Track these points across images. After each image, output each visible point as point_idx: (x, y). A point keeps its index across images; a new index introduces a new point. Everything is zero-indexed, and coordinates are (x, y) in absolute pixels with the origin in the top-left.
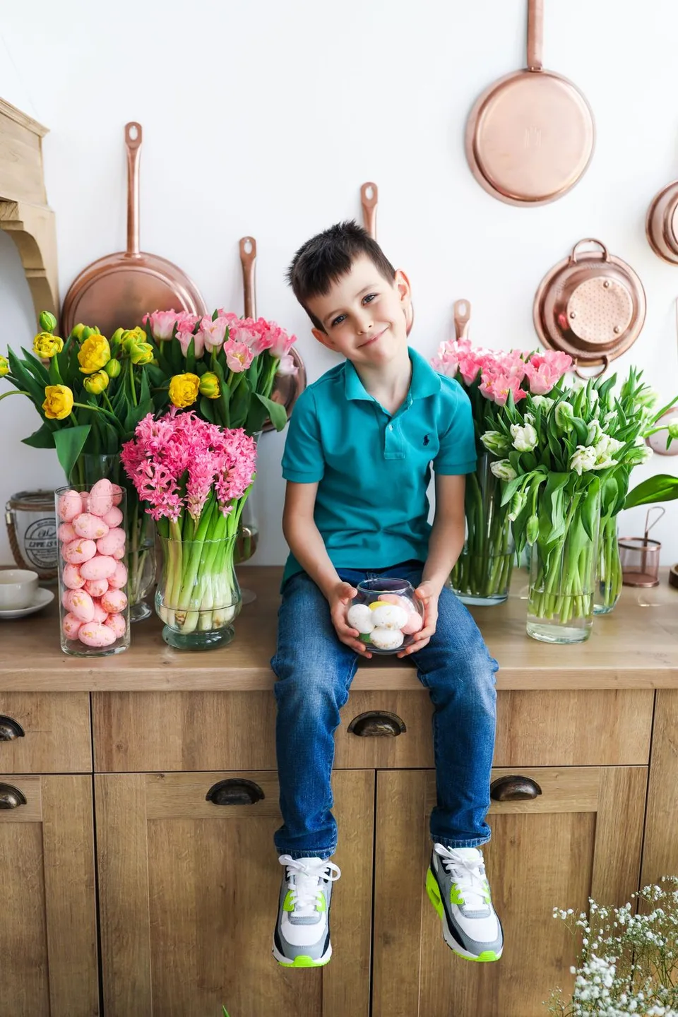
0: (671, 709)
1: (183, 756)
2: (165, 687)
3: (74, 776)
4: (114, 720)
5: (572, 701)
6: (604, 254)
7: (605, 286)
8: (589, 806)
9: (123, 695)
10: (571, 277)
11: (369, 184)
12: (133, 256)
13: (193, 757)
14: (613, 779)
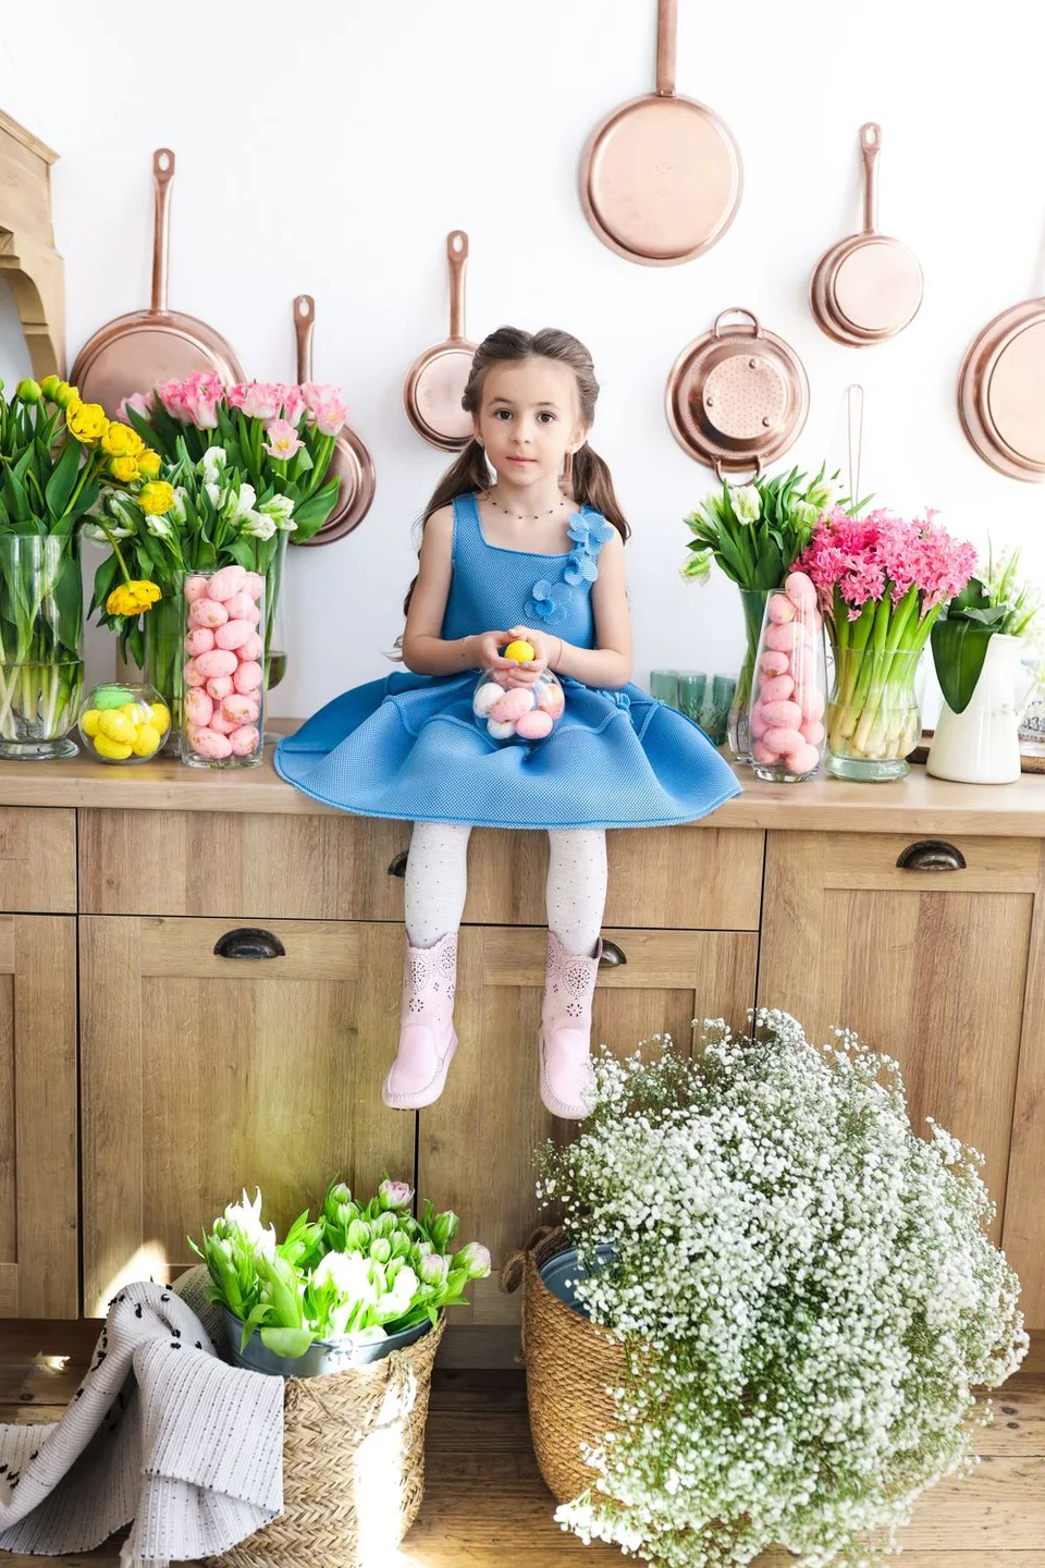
0: (785, 860)
1: (187, 897)
2: (166, 804)
3: (55, 917)
4: (105, 848)
5: (663, 847)
6: (756, 328)
7: (751, 366)
8: (686, 982)
9: (117, 812)
10: (712, 353)
11: (457, 233)
12: (158, 314)
13: (199, 899)
14: (714, 948)
